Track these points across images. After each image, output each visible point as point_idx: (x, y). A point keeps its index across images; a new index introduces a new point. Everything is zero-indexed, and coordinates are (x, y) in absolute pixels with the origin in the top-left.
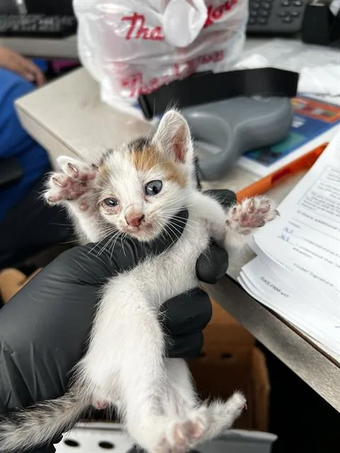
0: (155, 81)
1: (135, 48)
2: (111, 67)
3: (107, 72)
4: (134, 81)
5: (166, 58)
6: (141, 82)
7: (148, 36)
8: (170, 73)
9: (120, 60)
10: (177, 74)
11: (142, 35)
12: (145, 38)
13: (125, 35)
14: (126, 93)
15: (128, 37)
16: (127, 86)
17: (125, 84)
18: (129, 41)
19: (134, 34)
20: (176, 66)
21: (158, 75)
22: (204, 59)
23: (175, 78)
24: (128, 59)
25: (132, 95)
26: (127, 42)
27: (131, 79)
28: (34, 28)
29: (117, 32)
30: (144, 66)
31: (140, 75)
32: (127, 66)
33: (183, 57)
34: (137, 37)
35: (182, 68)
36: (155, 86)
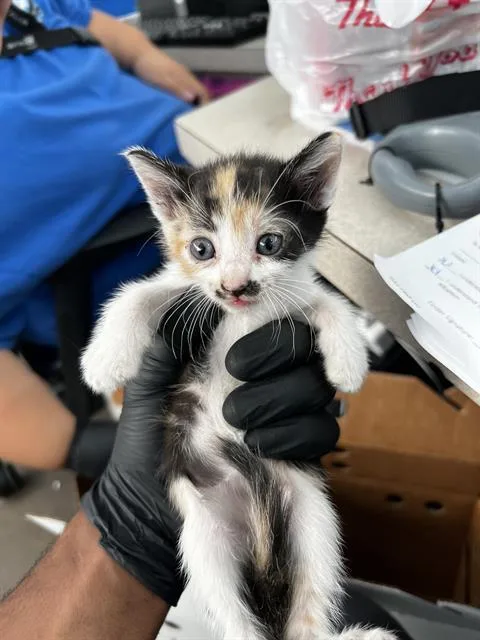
0: (372, 89)
1: (351, 41)
2: (311, 70)
3: (305, 78)
4: (343, 89)
5: (392, 55)
6: (351, 91)
7: (372, 22)
8: (395, 78)
9: (327, 58)
10: (406, 79)
11: (363, 21)
12: (367, 24)
13: (338, 23)
14: (328, 107)
15: (342, 26)
16: (331, 97)
17: (328, 93)
18: (342, 30)
19: (351, 21)
20: (406, 67)
21: (375, 82)
22: (446, 57)
23: (402, 84)
24: (336, 57)
25: (337, 109)
26: (340, 33)
27: (339, 85)
28: (197, 33)
29: (327, 18)
30: (358, 66)
31: (351, 80)
32: (335, 68)
33: (419, 53)
34: (356, 24)
35: (414, 70)
36: (371, 97)
